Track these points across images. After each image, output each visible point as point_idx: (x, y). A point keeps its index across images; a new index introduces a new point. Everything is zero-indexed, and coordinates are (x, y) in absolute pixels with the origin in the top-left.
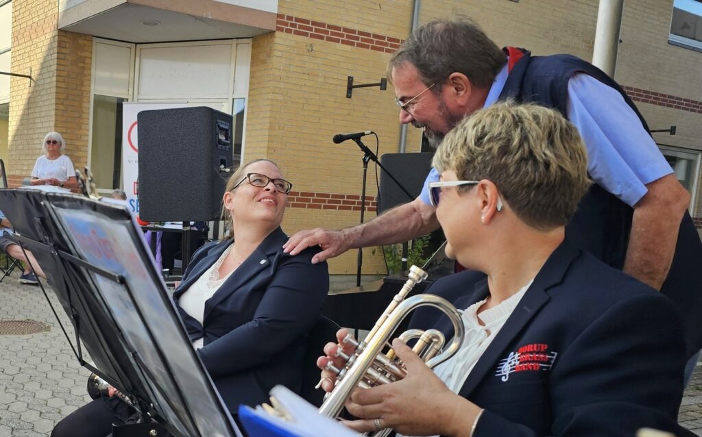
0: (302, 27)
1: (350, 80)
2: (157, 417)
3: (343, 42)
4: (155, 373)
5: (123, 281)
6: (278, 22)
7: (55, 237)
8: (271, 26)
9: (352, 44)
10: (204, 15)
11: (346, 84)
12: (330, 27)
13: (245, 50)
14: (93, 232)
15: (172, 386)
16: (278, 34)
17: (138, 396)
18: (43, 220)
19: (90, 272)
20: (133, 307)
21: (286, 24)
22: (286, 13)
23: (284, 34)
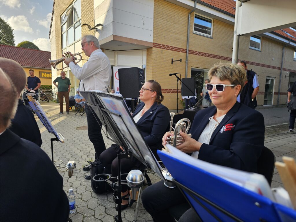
0: (160, 46)
1: (172, 59)
2: (130, 152)
3: (170, 50)
4: (130, 141)
5: (120, 116)
6: (153, 45)
7: (100, 104)
8: (152, 46)
9: (172, 50)
10: (134, 43)
11: (171, 60)
12: (166, 46)
13: (145, 52)
14: (111, 103)
15: (135, 144)
16: (153, 48)
17: (124, 147)
18: (96, 100)
19: (110, 114)
20: (123, 123)
21: (155, 45)
22: (155, 42)
23: (155, 48)
